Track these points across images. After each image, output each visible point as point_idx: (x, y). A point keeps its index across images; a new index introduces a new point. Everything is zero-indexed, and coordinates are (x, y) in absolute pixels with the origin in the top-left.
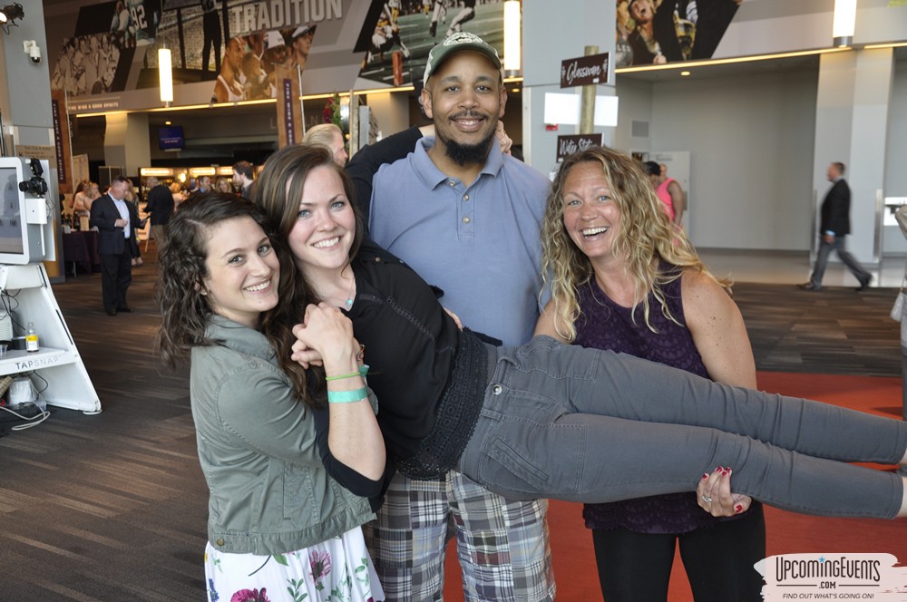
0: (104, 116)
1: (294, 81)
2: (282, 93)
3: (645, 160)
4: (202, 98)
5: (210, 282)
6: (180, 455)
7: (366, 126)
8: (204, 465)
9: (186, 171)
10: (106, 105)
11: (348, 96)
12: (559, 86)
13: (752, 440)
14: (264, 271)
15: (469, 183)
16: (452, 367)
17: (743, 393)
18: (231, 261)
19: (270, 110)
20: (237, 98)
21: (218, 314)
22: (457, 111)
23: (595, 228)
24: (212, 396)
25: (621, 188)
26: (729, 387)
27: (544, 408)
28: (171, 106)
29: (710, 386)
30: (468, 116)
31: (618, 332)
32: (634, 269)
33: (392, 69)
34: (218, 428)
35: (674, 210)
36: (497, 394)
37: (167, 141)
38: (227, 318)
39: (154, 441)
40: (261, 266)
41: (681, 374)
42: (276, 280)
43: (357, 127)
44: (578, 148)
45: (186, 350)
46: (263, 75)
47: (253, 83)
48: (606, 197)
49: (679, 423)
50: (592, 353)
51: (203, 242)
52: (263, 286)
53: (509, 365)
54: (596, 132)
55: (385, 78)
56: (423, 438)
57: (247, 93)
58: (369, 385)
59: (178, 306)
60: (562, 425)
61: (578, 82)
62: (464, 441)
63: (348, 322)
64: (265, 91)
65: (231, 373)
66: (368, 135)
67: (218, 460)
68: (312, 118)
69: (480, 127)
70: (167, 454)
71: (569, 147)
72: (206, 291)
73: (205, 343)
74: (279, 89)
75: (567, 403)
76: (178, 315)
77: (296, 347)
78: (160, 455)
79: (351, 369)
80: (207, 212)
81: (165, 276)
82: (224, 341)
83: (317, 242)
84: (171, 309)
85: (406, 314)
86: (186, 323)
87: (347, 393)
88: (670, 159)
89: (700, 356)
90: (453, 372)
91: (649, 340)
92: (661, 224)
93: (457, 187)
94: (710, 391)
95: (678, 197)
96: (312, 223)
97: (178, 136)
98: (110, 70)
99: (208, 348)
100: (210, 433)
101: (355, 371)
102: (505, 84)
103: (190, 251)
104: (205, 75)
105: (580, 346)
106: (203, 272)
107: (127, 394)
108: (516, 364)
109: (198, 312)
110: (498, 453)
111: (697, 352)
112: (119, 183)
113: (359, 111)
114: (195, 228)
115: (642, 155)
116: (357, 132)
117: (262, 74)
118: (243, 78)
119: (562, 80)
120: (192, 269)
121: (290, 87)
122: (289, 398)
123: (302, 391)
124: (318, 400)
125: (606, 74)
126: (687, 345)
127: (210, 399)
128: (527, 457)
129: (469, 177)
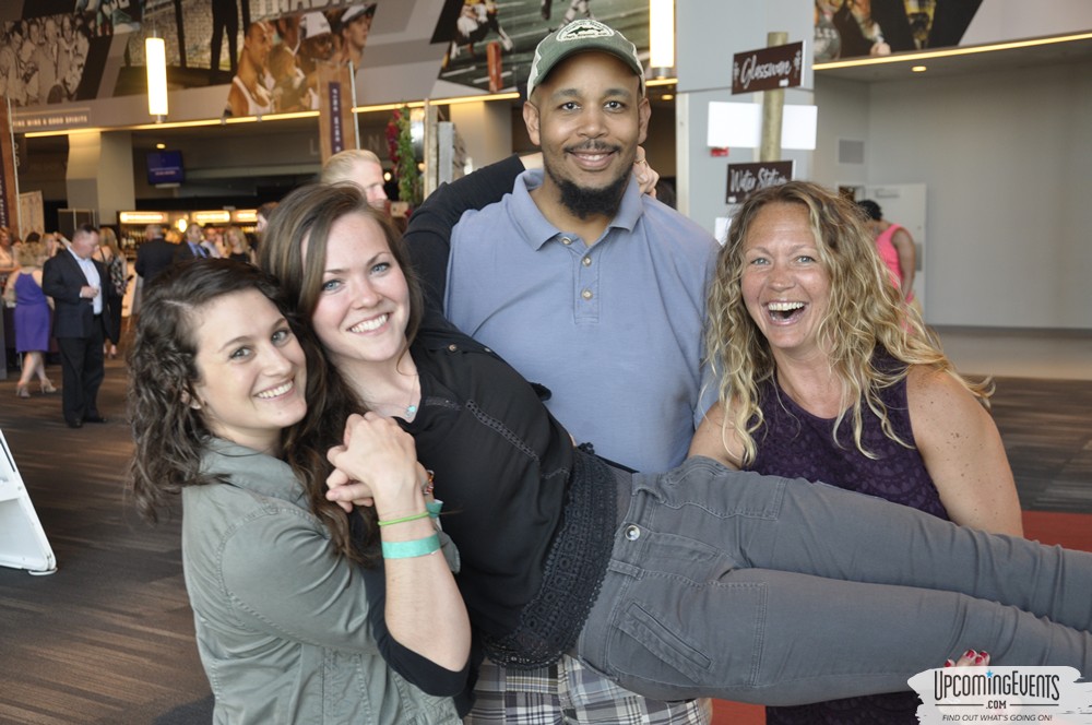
0: (66, 136)
1: (344, 86)
2: (327, 102)
3: (859, 198)
4: (210, 109)
5: (204, 389)
6: (172, 635)
7: (448, 151)
8: (206, 659)
9: (186, 217)
10: (69, 120)
11: (422, 107)
12: (730, 91)
13: (1020, 611)
14: (283, 367)
15: (592, 242)
16: (566, 501)
17: (1003, 542)
18: (233, 356)
19: (309, 129)
20: (261, 110)
21: (219, 437)
22: (575, 140)
23: (788, 302)
24: (213, 559)
25: (833, 245)
26: (982, 533)
27: (703, 560)
28: (164, 122)
29: (953, 531)
30: (592, 149)
31: (812, 456)
32: (842, 367)
33: (486, 67)
34: (223, 605)
35: (902, 273)
36: (632, 539)
37: (159, 172)
38: (233, 442)
39: (133, 615)
40: (279, 360)
41: (910, 512)
42: (302, 379)
43: (435, 153)
44: (757, 182)
45: (174, 493)
46: (299, 77)
47: (284, 88)
48: (809, 258)
49: (906, 585)
50: (775, 482)
51: (191, 331)
52: (282, 390)
53: (650, 498)
54: (784, 158)
55: (477, 81)
56: (525, 605)
57: (275, 103)
58: (445, 530)
59: (158, 427)
60: (730, 585)
61: (757, 85)
62: (586, 609)
63: (409, 439)
64: (302, 100)
65: (239, 523)
66: (451, 165)
67: (226, 650)
68: (371, 139)
69: (609, 163)
70: (152, 634)
71: (744, 180)
72: (199, 402)
73: (200, 481)
74: (322, 96)
75: (737, 553)
76: (158, 441)
77: (333, 480)
78: (140, 634)
79: (415, 508)
80: (193, 287)
81: (137, 385)
82: (228, 476)
83: (356, 325)
84: (147, 433)
85: (495, 425)
86: (171, 452)
87: (411, 544)
88: (895, 196)
89: (937, 492)
90: (567, 508)
91: (859, 466)
92: (888, 302)
93: (572, 246)
94: (953, 539)
95: (907, 252)
96: (345, 297)
97: (175, 165)
98: (75, 70)
99: (204, 487)
100: (211, 612)
101: (421, 510)
102: (649, 88)
103: (172, 346)
104: (214, 76)
105: (755, 474)
106: (193, 374)
107: (96, 544)
108: (660, 496)
109: (189, 436)
110: (635, 625)
111: (933, 486)
112: (85, 234)
113: (438, 130)
114: (177, 311)
115: (854, 189)
116: (434, 160)
117: (297, 75)
118: (269, 80)
119: (734, 82)
120: (176, 372)
121: (339, 95)
122: (326, 556)
123: (343, 544)
124: (369, 556)
125: (799, 72)
126: (917, 475)
127: (210, 561)
128: (677, 631)
129: (592, 233)
